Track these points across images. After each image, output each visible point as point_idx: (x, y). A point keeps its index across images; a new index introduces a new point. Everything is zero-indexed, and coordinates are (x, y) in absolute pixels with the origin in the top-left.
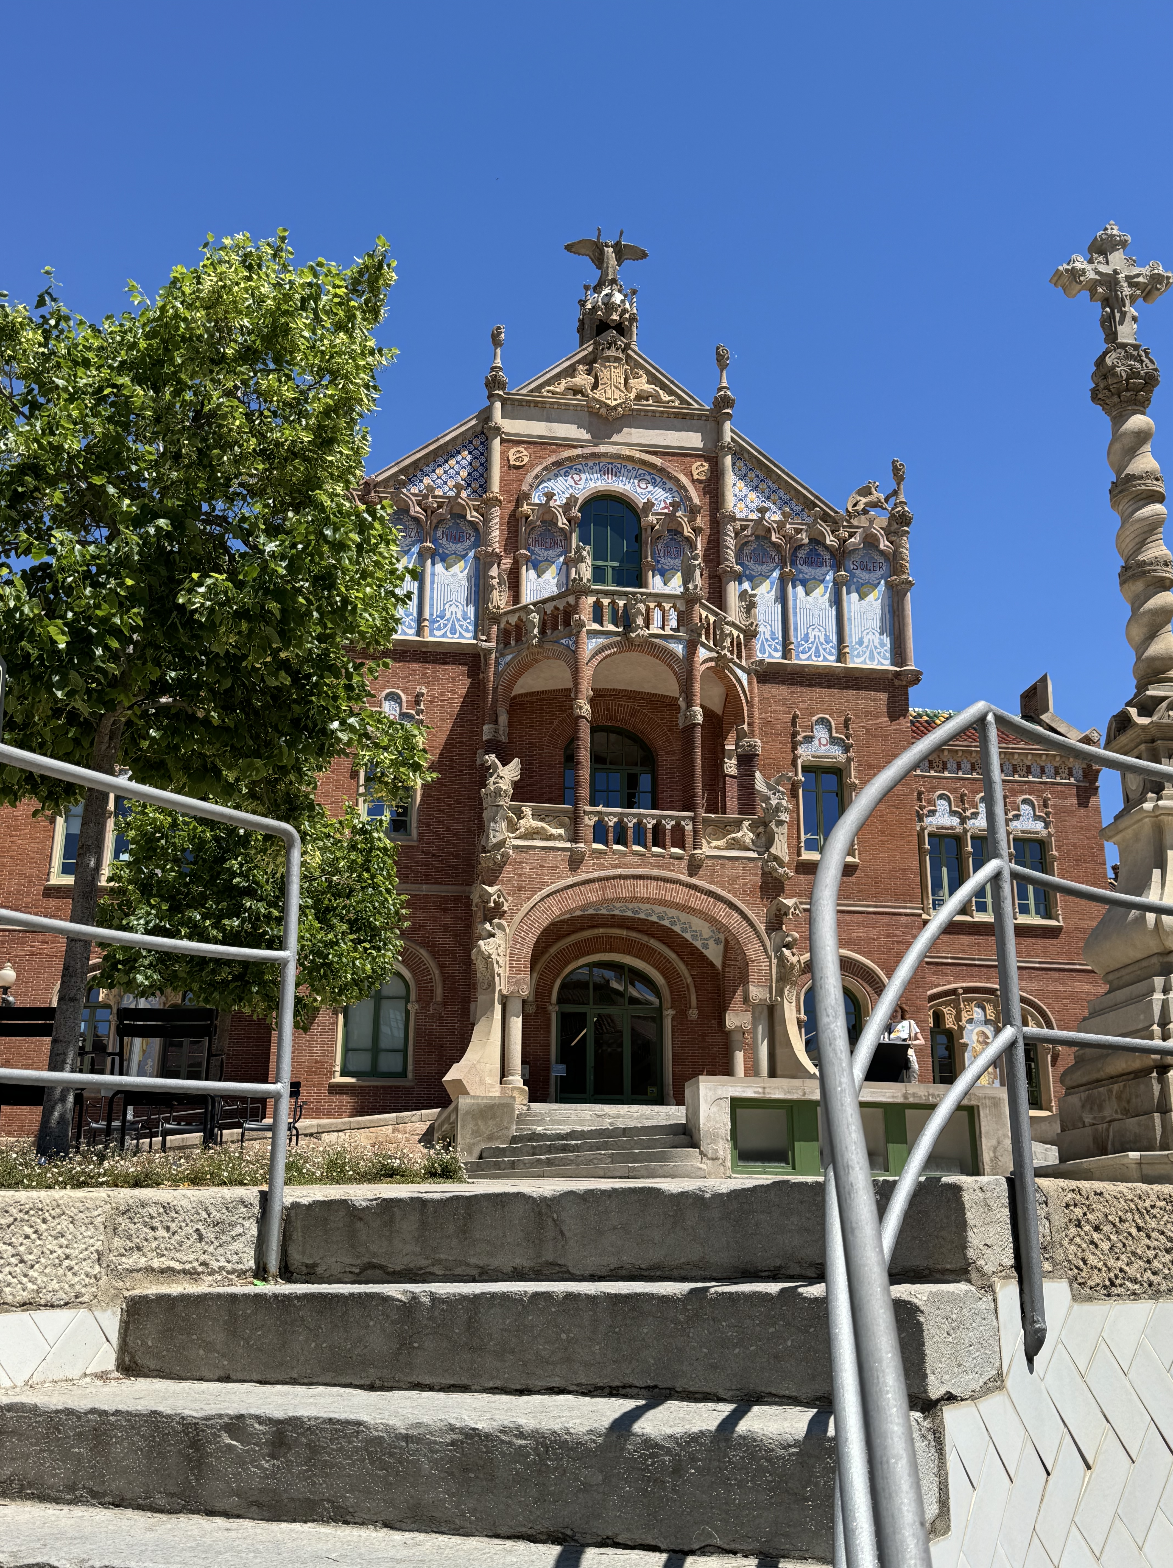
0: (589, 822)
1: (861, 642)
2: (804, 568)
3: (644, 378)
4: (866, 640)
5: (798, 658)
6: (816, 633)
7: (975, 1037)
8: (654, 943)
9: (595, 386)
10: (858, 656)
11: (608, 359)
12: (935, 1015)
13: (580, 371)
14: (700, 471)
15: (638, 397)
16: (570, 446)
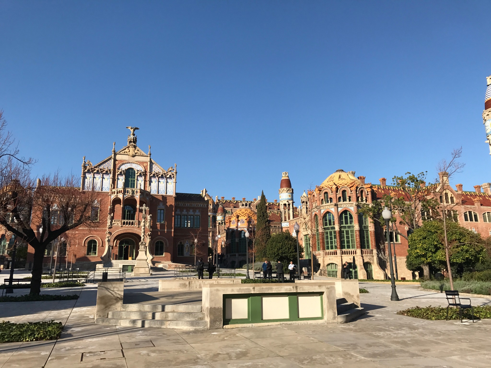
0: (123, 222)
2: (161, 180)
3: (137, 150)
4: (169, 191)
5: (159, 194)
6: (162, 190)
8: (133, 236)
9: (129, 152)
10: (168, 193)
11: (131, 147)
12: (181, 243)
13: (127, 149)
14: (145, 164)
15: (136, 153)
16: (126, 161)
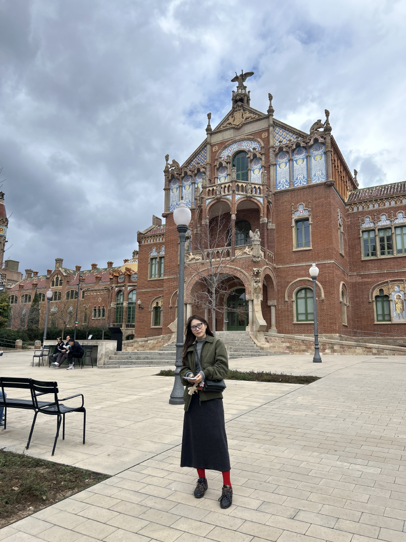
1: (315, 175)
2: (296, 156)
3: (248, 112)
4: (317, 174)
5: (294, 186)
6: (300, 176)
7: (395, 297)
9: (234, 120)
10: (314, 180)
11: (236, 111)
12: (381, 291)
13: (230, 118)
14: (264, 135)
15: (246, 119)
16: (228, 141)
